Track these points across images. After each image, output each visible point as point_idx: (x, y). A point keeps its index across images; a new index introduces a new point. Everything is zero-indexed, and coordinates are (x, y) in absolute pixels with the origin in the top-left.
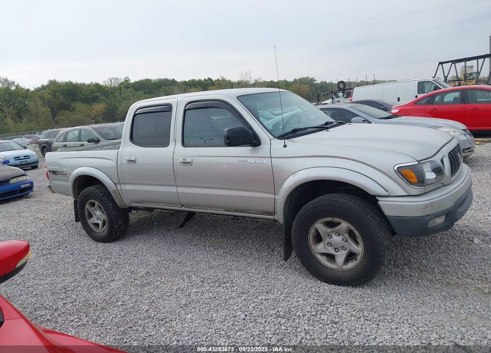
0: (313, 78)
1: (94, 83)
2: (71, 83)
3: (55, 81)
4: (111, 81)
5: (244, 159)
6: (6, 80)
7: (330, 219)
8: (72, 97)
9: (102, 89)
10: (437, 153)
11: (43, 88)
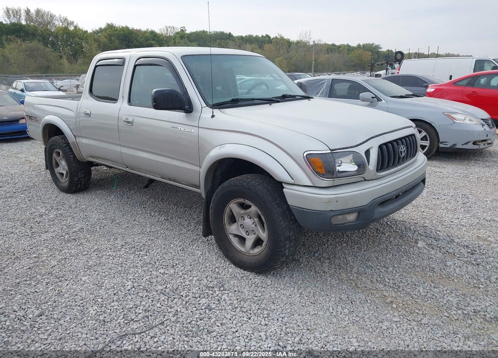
0: (378, 45)
1: (150, 30)
2: (127, 28)
3: (112, 24)
4: (167, 30)
5: (176, 125)
6: (66, 20)
7: (241, 200)
8: (127, 42)
9: (157, 38)
10: (364, 143)
11: (101, 30)
